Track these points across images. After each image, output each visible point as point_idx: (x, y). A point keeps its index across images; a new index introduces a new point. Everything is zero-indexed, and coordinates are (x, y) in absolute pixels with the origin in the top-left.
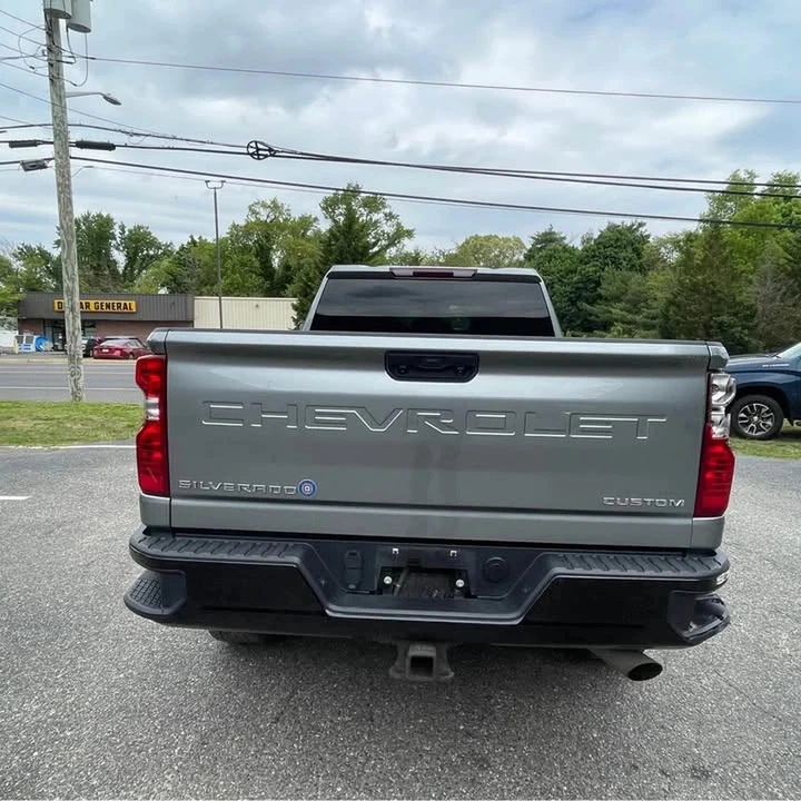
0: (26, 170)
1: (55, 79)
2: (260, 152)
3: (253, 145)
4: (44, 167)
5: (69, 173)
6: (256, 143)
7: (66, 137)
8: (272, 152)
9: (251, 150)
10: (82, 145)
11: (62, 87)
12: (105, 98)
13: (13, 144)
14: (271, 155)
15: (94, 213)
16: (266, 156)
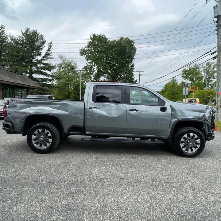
13: (212, 54)
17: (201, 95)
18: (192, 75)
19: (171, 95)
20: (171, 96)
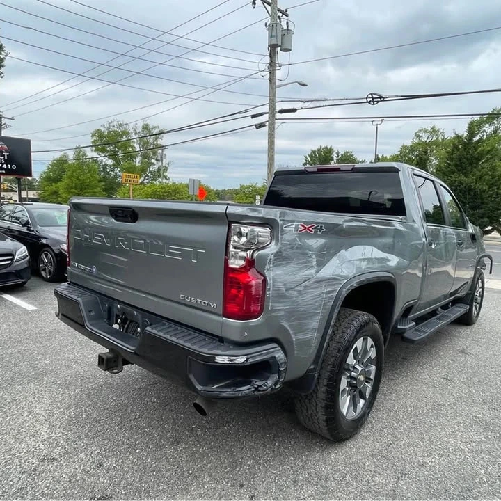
0: (257, 128)
1: (272, 80)
2: (375, 100)
3: (370, 96)
4: (264, 126)
5: (274, 127)
6: (372, 94)
7: (275, 109)
8: (382, 98)
9: (369, 100)
10: (282, 112)
11: (275, 83)
12: (299, 84)
13: (253, 116)
14: (382, 101)
15: (323, 146)
16: (378, 102)
17: (158, 193)
18: (115, 147)
19: (76, 188)
20: (76, 191)
